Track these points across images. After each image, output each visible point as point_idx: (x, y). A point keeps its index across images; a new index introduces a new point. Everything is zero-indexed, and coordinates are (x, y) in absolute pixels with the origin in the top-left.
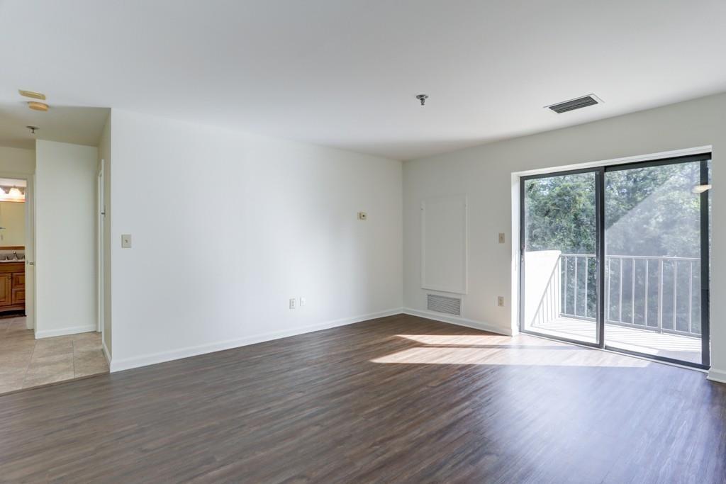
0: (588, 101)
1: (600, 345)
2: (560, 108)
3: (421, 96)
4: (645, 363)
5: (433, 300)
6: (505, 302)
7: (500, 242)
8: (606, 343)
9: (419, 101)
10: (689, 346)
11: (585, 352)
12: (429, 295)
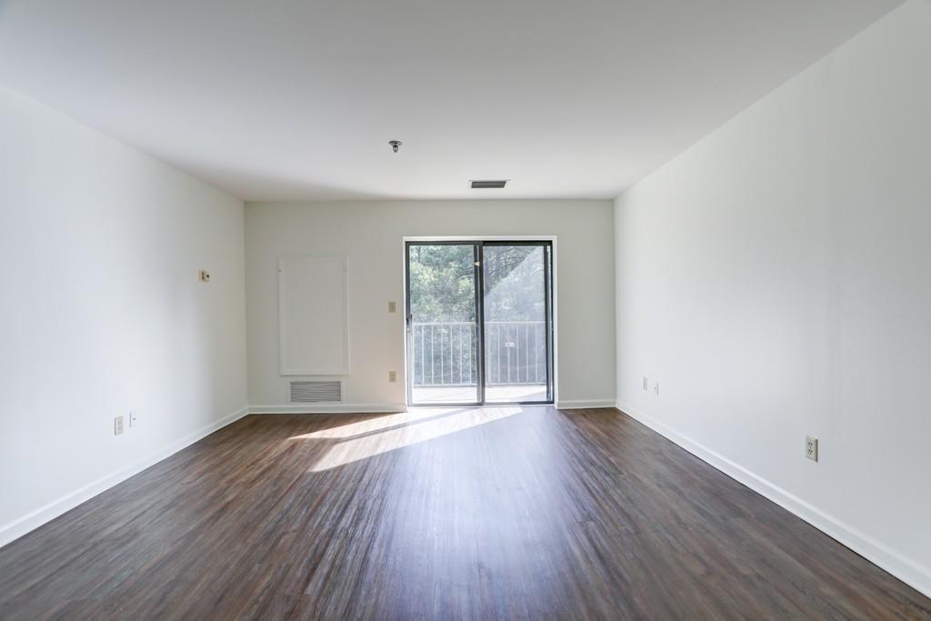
0: (501, 184)
1: (481, 404)
2: (476, 185)
3: (396, 142)
4: (519, 409)
5: (299, 390)
6: (397, 378)
7: (390, 311)
8: (487, 401)
9: (391, 147)
10: (538, 392)
11: (468, 413)
12: (292, 383)
